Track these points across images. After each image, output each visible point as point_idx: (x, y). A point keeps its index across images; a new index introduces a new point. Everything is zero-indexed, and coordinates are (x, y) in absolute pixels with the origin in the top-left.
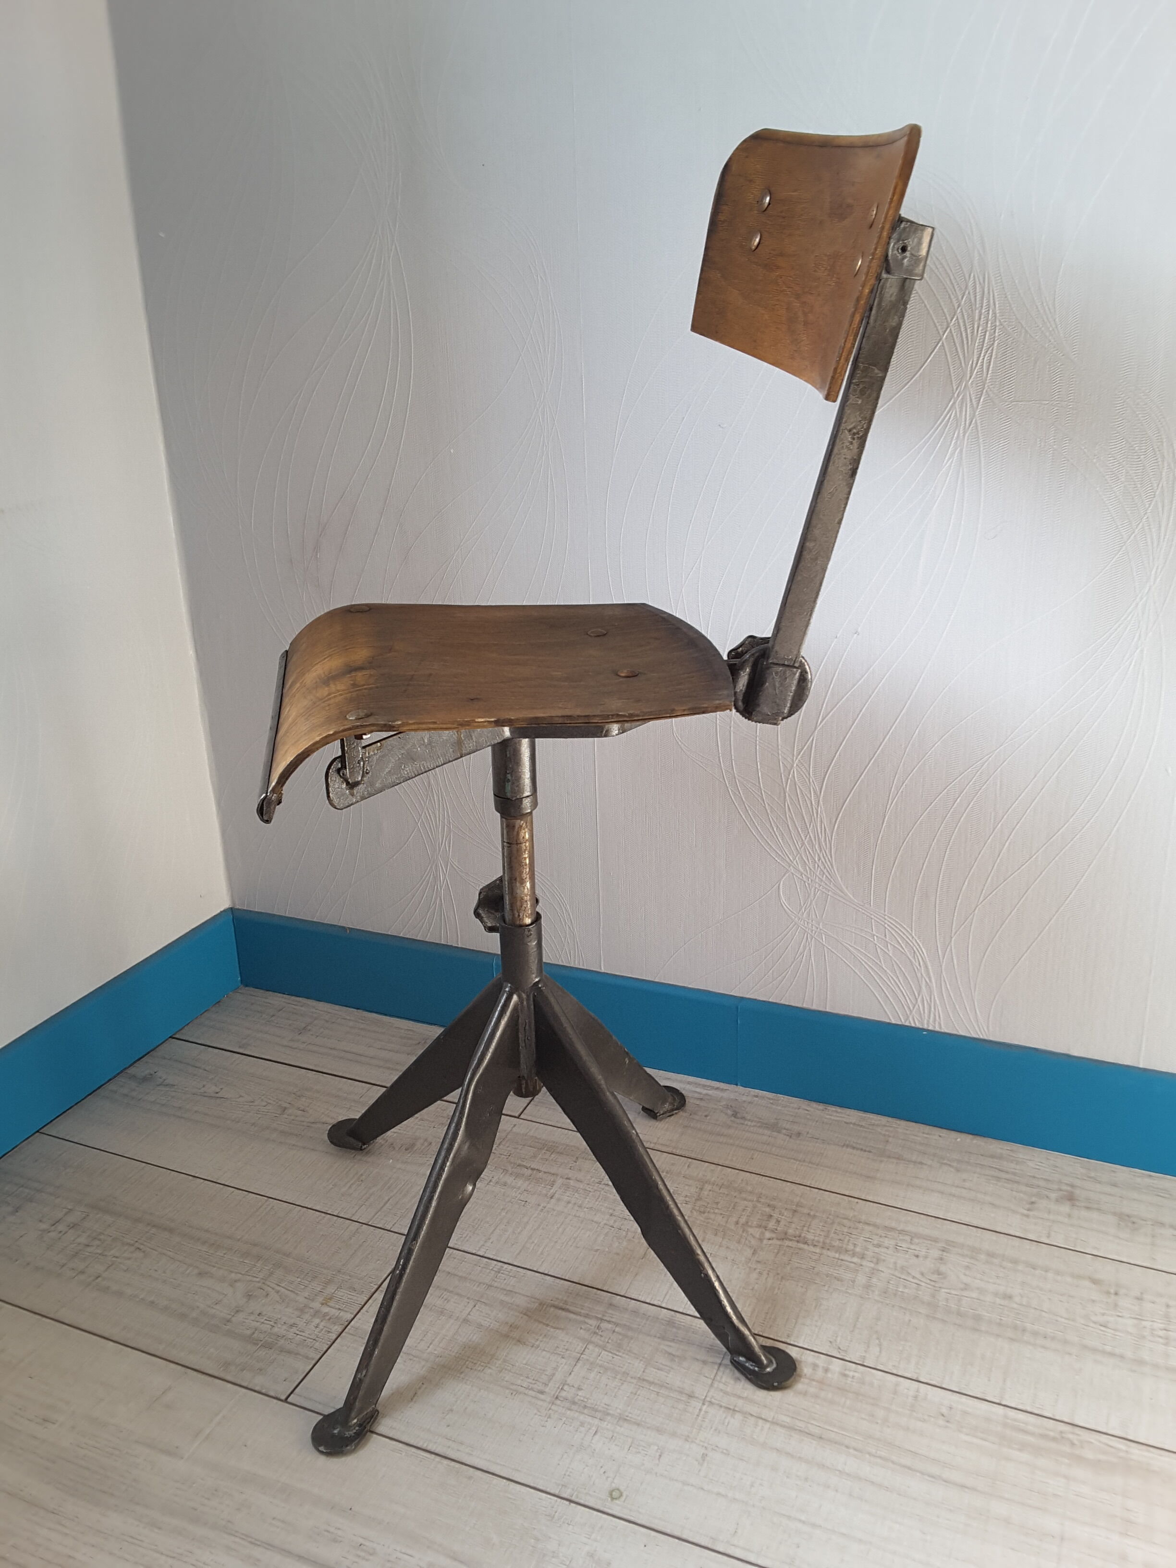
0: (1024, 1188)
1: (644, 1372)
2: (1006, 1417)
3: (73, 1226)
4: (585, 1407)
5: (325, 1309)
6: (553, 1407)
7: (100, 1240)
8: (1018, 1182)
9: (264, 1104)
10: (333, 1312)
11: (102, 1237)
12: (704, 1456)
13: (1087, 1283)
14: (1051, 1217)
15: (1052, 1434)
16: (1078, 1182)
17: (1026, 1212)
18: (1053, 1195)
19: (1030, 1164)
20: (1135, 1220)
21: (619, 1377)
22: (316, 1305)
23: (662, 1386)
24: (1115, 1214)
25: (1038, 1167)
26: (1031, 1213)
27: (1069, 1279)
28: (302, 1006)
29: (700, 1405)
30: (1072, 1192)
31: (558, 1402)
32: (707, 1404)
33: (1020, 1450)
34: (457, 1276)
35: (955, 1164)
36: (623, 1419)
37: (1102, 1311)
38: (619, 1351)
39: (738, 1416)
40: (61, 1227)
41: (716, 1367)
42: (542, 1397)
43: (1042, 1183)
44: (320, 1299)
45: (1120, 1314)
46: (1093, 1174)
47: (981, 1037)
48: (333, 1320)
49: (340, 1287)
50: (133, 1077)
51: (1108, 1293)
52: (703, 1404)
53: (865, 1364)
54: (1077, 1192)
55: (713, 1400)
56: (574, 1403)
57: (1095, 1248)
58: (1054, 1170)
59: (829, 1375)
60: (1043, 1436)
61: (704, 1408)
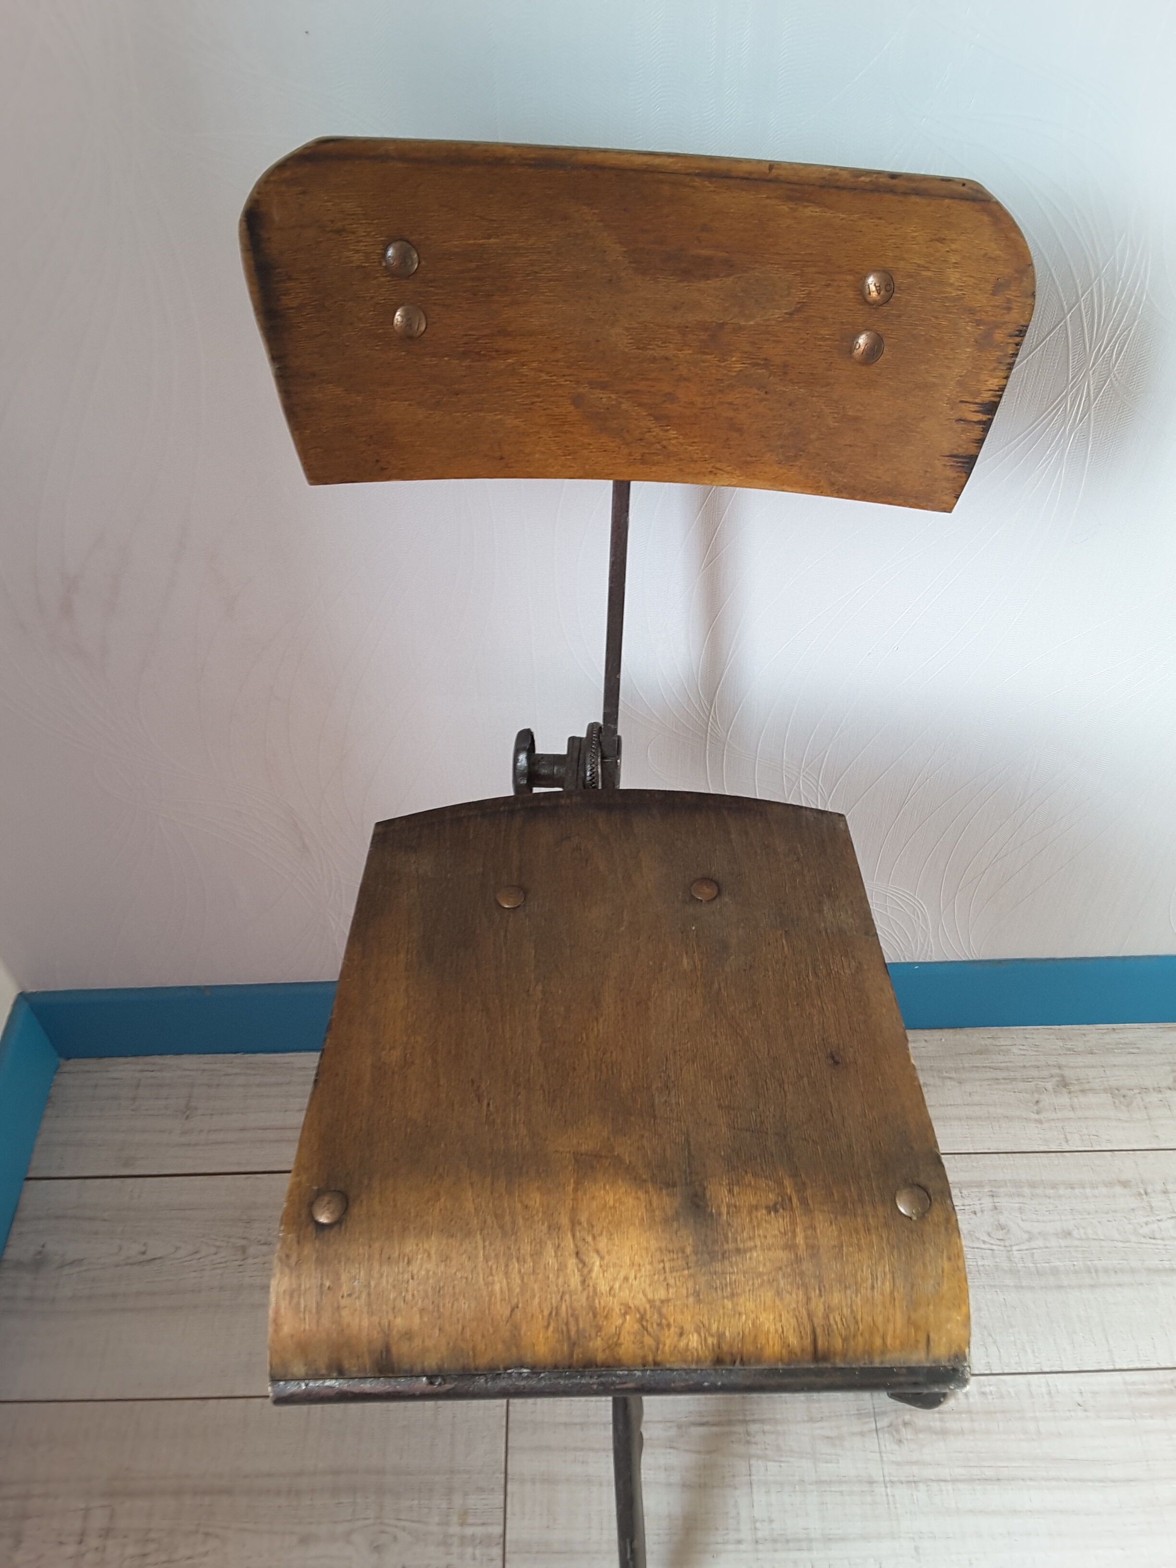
0: (1022, 1086)
1: (816, 1472)
2: (1125, 1383)
3: (107, 1533)
4: (788, 1541)
5: (469, 1531)
6: (760, 1555)
7: (153, 1540)
8: (1015, 1079)
9: (213, 1250)
10: (479, 1531)
11: (153, 1535)
12: (916, 1549)
13: (1118, 1190)
14: (1059, 1115)
15: (1166, 1386)
16: (1063, 1061)
17: (1037, 1117)
18: (1049, 1086)
19: (1014, 1050)
20: (1123, 1092)
21: (797, 1488)
22: (455, 1529)
23: (840, 1482)
24: (1105, 1091)
25: (1023, 1052)
26: (1041, 1116)
27: (1104, 1190)
28: (159, 1071)
29: (884, 1489)
30: (1063, 1076)
31: (760, 1547)
32: (888, 1485)
33: (1152, 1417)
34: (575, 1424)
35: (953, 1075)
36: (828, 1539)
37: (1145, 1220)
38: (782, 1456)
39: (922, 1487)
40: (93, 1542)
41: (875, 1435)
42: (742, 1547)
43: (1035, 1073)
44: (455, 1519)
45: (1158, 1218)
46: (1069, 1044)
47: (971, 959)
48: (486, 1541)
49: (466, 1494)
50: (19, 1265)
51: (1140, 1194)
52: (886, 1487)
53: (994, 1372)
54: (1067, 1072)
55: (893, 1479)
56: (775, 1541)
57: (1108, 1141)
58: (1037, 1051)
59: (971, 1400)
60: (1162, 1393)
61: (889, 1490)
